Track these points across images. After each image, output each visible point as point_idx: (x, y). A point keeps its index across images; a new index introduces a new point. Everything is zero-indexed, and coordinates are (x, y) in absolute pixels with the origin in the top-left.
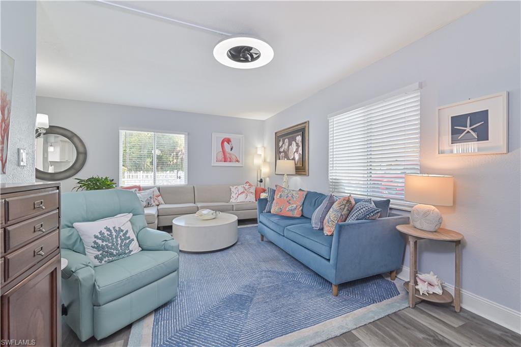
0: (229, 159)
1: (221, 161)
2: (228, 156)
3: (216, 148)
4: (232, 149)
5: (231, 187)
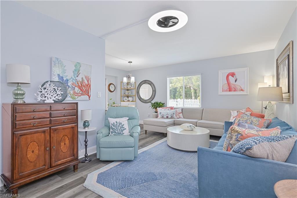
0: (233, 89)
1: (226, 91)
2: (232, 86)
3: (222, 81)
4: (236, 81)
5: (231, 111)
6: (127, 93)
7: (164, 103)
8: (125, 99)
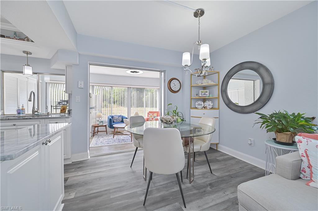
6: (203, 94)
7: (313, 118)
8: (199, 105)
